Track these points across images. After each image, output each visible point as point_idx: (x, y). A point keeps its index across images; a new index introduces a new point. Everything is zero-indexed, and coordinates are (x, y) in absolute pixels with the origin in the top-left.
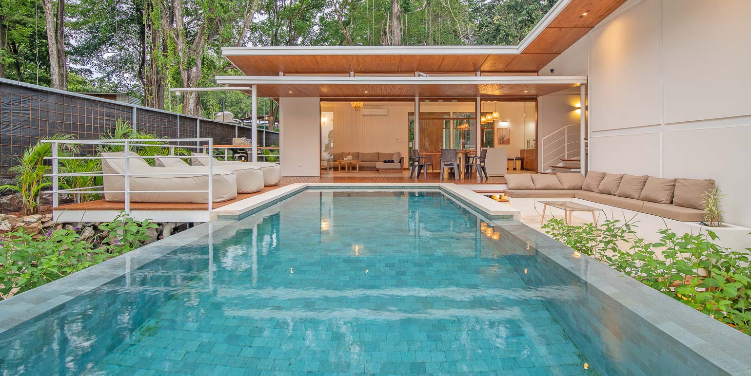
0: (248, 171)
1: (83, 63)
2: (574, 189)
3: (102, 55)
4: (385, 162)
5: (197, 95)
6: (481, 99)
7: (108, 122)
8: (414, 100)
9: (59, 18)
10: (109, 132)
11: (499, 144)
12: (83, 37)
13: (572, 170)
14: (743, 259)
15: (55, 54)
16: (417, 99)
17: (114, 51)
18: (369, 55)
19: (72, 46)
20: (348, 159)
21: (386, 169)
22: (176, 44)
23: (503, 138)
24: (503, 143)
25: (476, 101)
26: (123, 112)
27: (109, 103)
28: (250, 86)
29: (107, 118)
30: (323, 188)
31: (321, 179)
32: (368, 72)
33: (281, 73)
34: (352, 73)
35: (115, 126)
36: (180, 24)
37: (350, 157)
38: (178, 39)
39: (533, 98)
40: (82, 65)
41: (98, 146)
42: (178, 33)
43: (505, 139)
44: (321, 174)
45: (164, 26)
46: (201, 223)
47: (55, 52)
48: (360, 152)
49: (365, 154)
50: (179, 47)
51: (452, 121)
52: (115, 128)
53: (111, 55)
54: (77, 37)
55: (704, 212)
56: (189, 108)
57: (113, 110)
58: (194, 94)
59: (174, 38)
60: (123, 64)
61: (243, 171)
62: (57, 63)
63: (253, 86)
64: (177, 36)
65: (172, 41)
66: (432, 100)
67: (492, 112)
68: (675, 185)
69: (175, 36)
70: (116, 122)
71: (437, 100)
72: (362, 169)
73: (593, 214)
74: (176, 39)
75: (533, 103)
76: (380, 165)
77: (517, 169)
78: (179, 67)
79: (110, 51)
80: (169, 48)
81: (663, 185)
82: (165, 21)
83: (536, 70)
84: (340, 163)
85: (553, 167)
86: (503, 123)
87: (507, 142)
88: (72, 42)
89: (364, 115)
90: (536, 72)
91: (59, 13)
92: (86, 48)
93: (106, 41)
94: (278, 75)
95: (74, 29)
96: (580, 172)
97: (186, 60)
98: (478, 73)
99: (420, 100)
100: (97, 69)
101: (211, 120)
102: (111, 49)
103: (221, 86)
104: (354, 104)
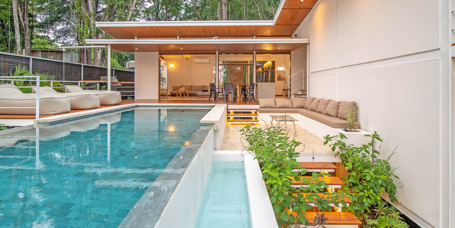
0: (85, 96)
1: (45, 32)
2: (300, 108)
3: (56, 27)
4: (203, 91)
5: (102, 51)
6: (257, 53)
7: (9, 67)
8: (215, 53)
9: (25, 6)
10: (10, 73)
11: (277, 80)
12: (45, 16)
13: (302, 96)
14: (357, 151)
15: (18, 27)
16: (217, 53)
17: (63, 25)
18: (183, 26)
19: (38, 22)
20: (182, 90)
21: (203, 95)
22: (89, 21)
23: (280, 77)
24: (280, 80)
25: (253, 54)
26: (21, 61)
27: (11, 55)
28: (107, 45)
29: (9, 64)
30: (162, 106)
31: (159, 101)
32: (188, 37)
33: (136, 38)
34: (178, 37)
35: (16, 69)
36: (91, 8)
37: (183, 88)
38: (90, 18)
39: (288, 52)
40: (44, 33)
41: (2, 81)
42: (90, 14)
43: (282, 77)
44: (159, 98)
45: (83, 10)
46: (19, 126)
47: (18, 26)
48: (194, 85)
49: (196, 86)
50: (91, 22)
51: (249, 66)
52: (15, 70)
53: (61, 27)
54: (41, 16)
55: (346, 122)
56: (98, 59)
57: (14, 60)
58: (100, 51)
59: (88, 17)
60: (65, 33)
61: (82, 96)
62: (19, 32)
63: (108, 45)
64: (90, 16)
65: (87, 19)
66: (235, 53)
67: (267, 61)
68: (339, 106)
69: (88, 16)
70: (16, 67)
71: (238, 53)
72: (190, 95)
73: (294, 123)
74: (89, 18)
75: (289, 55)
76: (200, 93)
77: (284, 96)
78: (91, 34)
79: (61, 25)
80: (85, 23)
81: (334, 105)
82: (83, 7)
83: (290, 35)
84: (177, 92)
85: (295, 94)
86: (280, 67)
87: (284, 79)
88: (39, 20)
89: (195, 63)
90: (290, 36)
91: (26, 2)
92: (45, 23)
93: (58, 19)
94: (134, 38)
95: (39, 12)
96: (306, 97)
97: (95, 30)
98: (255, 37)
99: (219, 53)
100: (53, 36)
101: (95, 66)
102: (61, 24)
103: (90, 45)
104: (185, 56)
